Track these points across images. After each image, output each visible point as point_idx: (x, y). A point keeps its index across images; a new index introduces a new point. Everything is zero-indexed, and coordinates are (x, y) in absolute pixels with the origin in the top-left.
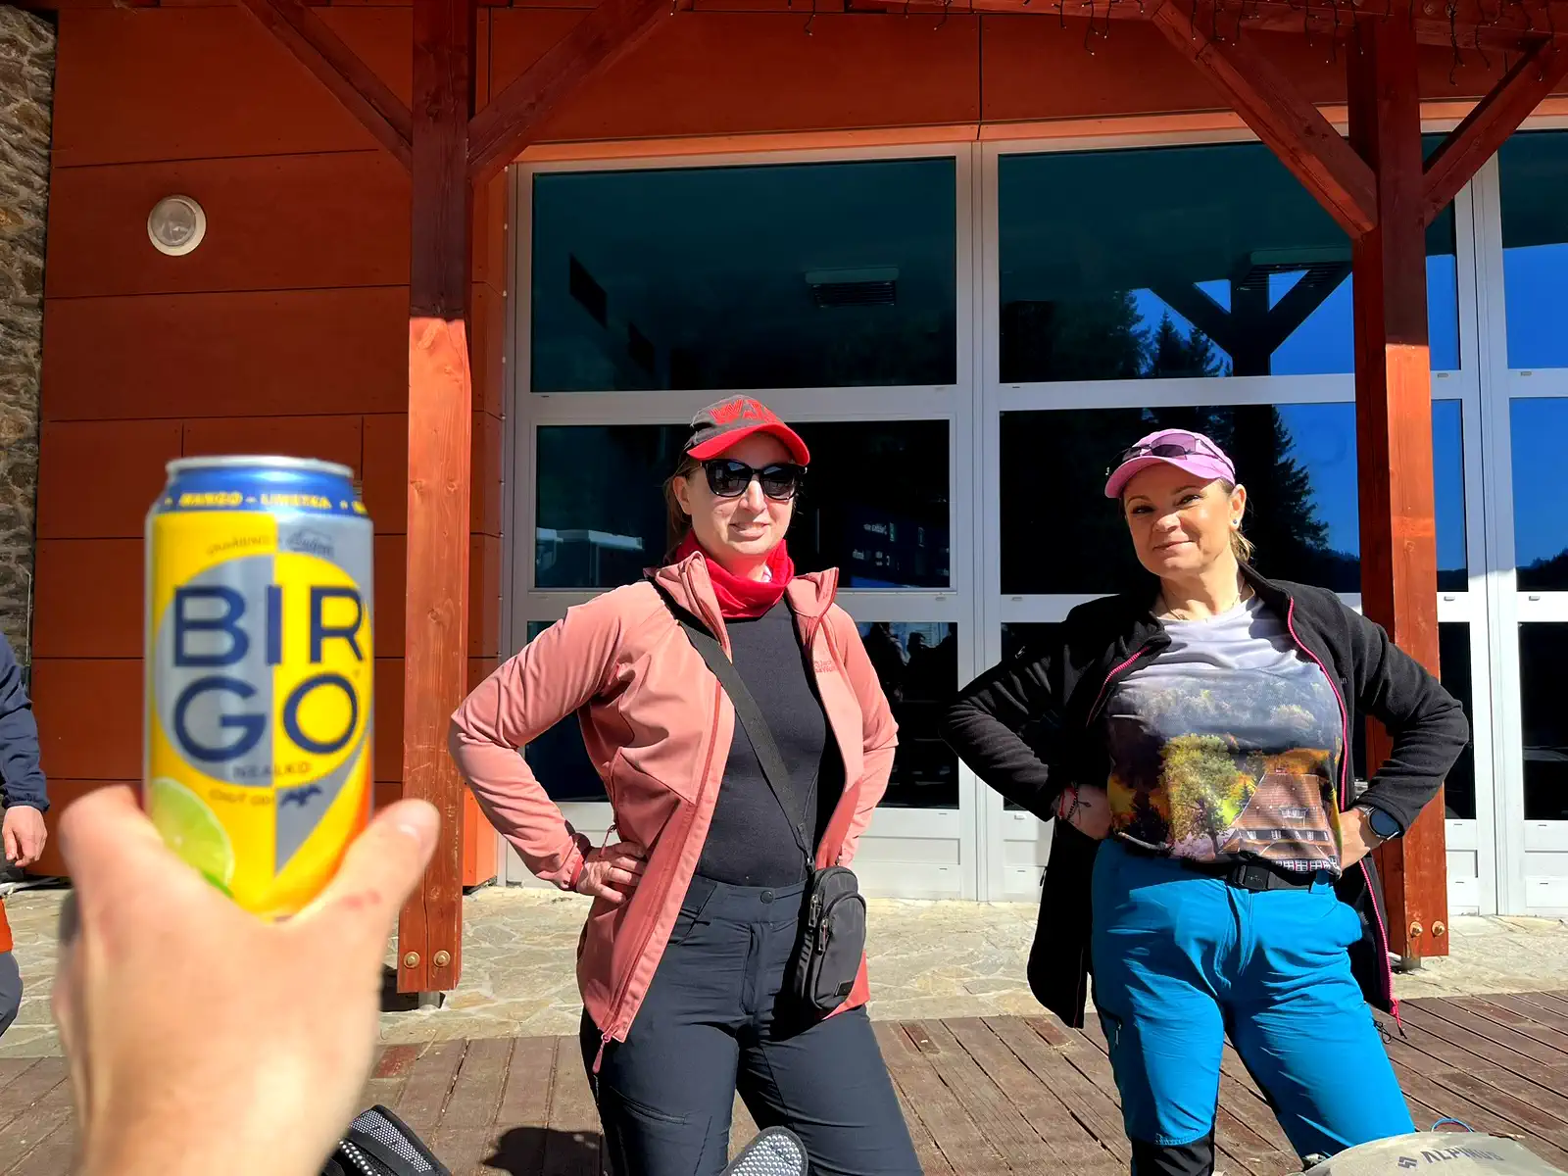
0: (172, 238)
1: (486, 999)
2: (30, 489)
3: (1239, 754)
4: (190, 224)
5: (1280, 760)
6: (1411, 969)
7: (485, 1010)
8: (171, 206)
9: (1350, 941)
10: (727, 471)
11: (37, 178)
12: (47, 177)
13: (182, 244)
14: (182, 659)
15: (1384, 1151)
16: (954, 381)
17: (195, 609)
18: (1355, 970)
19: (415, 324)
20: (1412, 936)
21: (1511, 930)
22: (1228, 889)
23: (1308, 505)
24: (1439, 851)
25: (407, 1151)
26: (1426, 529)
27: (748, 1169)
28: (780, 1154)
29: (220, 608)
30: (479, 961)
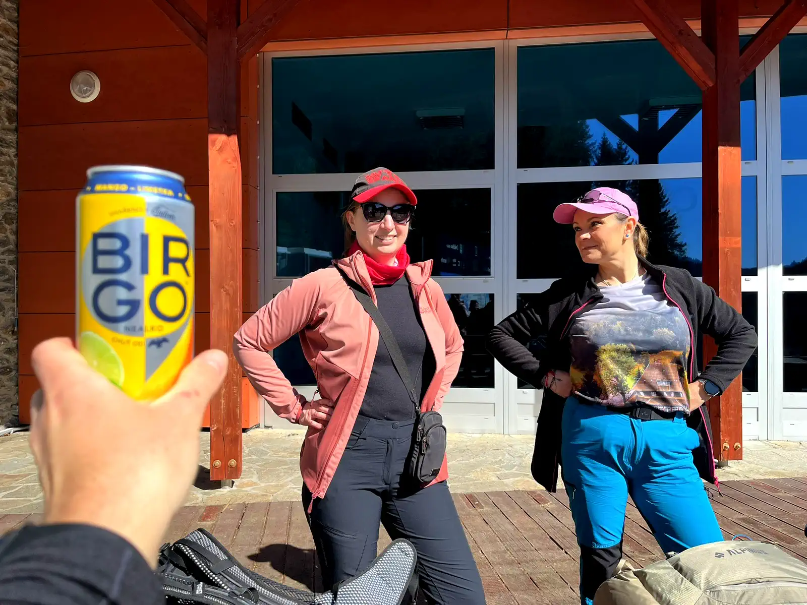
0: (83, 93)
1: (255, 484)
2: (14, 226)
3: (636, 353)
4: (92, 86)
5: (657, 357)
6: (723, 467)
7: (253, 489)
8: (81, 76)
9: (693, 447)
10: (374, 208)
11: (12, 62)
12: (17, 62)
13: (88, 96)
14: (96, 270)
15: (707, 550)
16: (493, 167)
17: (103, 244)
18: (695, 462)
19: (211, 137)
20: (724, 450)
21: (775, 448)
22: (630, 420)
23: (676, 234)
24: (739, 407)
25: (215, 550)
26: (736, 243)
27: (387, 559)
28: (403, 552)
29: (117, 244)
30: (251, 465)
